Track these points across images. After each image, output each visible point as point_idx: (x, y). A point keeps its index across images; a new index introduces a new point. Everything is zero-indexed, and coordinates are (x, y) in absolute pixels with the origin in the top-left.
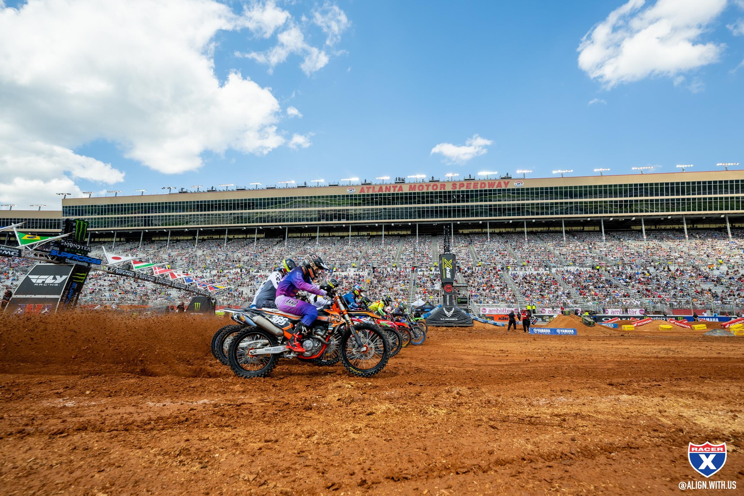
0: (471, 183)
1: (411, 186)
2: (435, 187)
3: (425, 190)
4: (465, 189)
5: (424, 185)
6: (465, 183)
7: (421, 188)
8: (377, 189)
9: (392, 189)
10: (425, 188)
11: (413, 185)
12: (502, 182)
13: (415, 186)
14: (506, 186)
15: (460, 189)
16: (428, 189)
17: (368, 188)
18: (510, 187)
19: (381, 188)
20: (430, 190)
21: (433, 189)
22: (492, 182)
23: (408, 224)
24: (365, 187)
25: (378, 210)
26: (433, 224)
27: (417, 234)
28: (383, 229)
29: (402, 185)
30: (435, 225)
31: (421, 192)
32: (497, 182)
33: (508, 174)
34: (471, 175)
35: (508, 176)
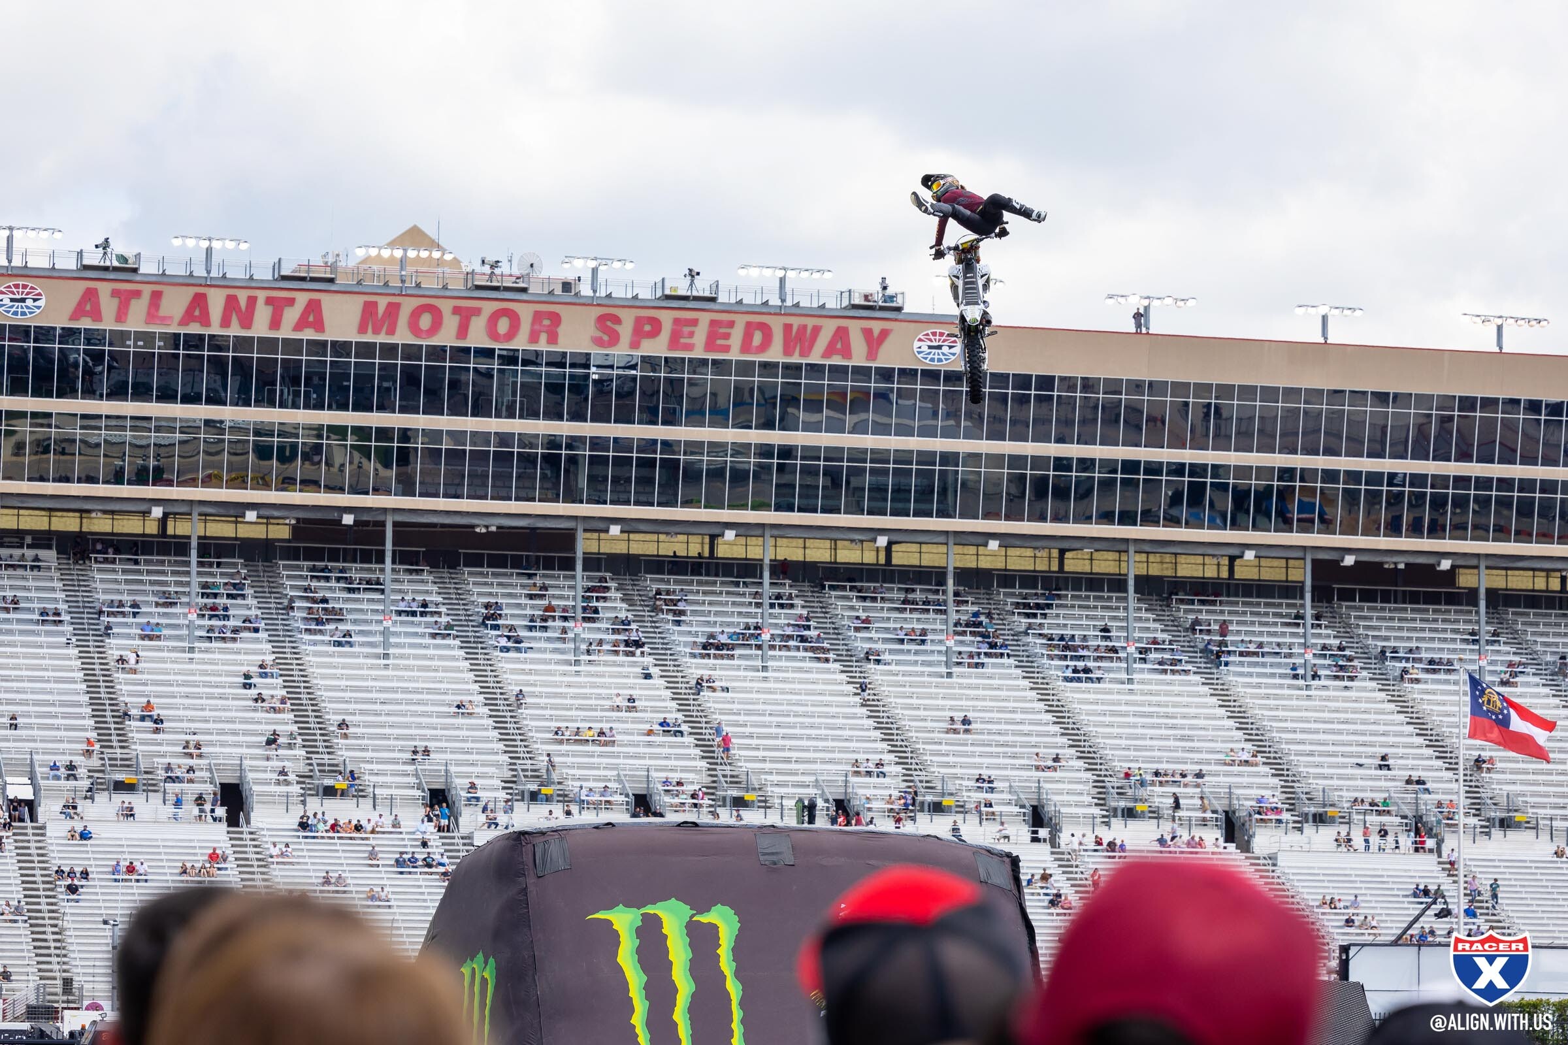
0: (695, 322)
1: (369, 309)
2: (503, 325)
3: (447, 338)
4: (663, 352)
5: (446, 307)
6: (667, 318)
7: (425, 321)
8: (175, 304)
9: (263, 314)
10: (451, 323)
11: (382, 303)
12: (855, 329)
13: (393, 309)
14: (872, 354)
15: (635, 345)
16: (463, 331)
17: (124, 299)
18: (889, 358)
19: (199, 301)
20: (477, 338)
21: (493, 334)
22: (805, 327)
23: (341, 521)
24: (104, 290)
25: (172, 430)
26: (473, 527)
27: (388, 576)
28: (194, 543)
29: (323, 297)
30: (484, 530)
31: (424, 343)
32: (829, 328)
33: (885, 288)
34: (698, 274)
35: (885, 301)
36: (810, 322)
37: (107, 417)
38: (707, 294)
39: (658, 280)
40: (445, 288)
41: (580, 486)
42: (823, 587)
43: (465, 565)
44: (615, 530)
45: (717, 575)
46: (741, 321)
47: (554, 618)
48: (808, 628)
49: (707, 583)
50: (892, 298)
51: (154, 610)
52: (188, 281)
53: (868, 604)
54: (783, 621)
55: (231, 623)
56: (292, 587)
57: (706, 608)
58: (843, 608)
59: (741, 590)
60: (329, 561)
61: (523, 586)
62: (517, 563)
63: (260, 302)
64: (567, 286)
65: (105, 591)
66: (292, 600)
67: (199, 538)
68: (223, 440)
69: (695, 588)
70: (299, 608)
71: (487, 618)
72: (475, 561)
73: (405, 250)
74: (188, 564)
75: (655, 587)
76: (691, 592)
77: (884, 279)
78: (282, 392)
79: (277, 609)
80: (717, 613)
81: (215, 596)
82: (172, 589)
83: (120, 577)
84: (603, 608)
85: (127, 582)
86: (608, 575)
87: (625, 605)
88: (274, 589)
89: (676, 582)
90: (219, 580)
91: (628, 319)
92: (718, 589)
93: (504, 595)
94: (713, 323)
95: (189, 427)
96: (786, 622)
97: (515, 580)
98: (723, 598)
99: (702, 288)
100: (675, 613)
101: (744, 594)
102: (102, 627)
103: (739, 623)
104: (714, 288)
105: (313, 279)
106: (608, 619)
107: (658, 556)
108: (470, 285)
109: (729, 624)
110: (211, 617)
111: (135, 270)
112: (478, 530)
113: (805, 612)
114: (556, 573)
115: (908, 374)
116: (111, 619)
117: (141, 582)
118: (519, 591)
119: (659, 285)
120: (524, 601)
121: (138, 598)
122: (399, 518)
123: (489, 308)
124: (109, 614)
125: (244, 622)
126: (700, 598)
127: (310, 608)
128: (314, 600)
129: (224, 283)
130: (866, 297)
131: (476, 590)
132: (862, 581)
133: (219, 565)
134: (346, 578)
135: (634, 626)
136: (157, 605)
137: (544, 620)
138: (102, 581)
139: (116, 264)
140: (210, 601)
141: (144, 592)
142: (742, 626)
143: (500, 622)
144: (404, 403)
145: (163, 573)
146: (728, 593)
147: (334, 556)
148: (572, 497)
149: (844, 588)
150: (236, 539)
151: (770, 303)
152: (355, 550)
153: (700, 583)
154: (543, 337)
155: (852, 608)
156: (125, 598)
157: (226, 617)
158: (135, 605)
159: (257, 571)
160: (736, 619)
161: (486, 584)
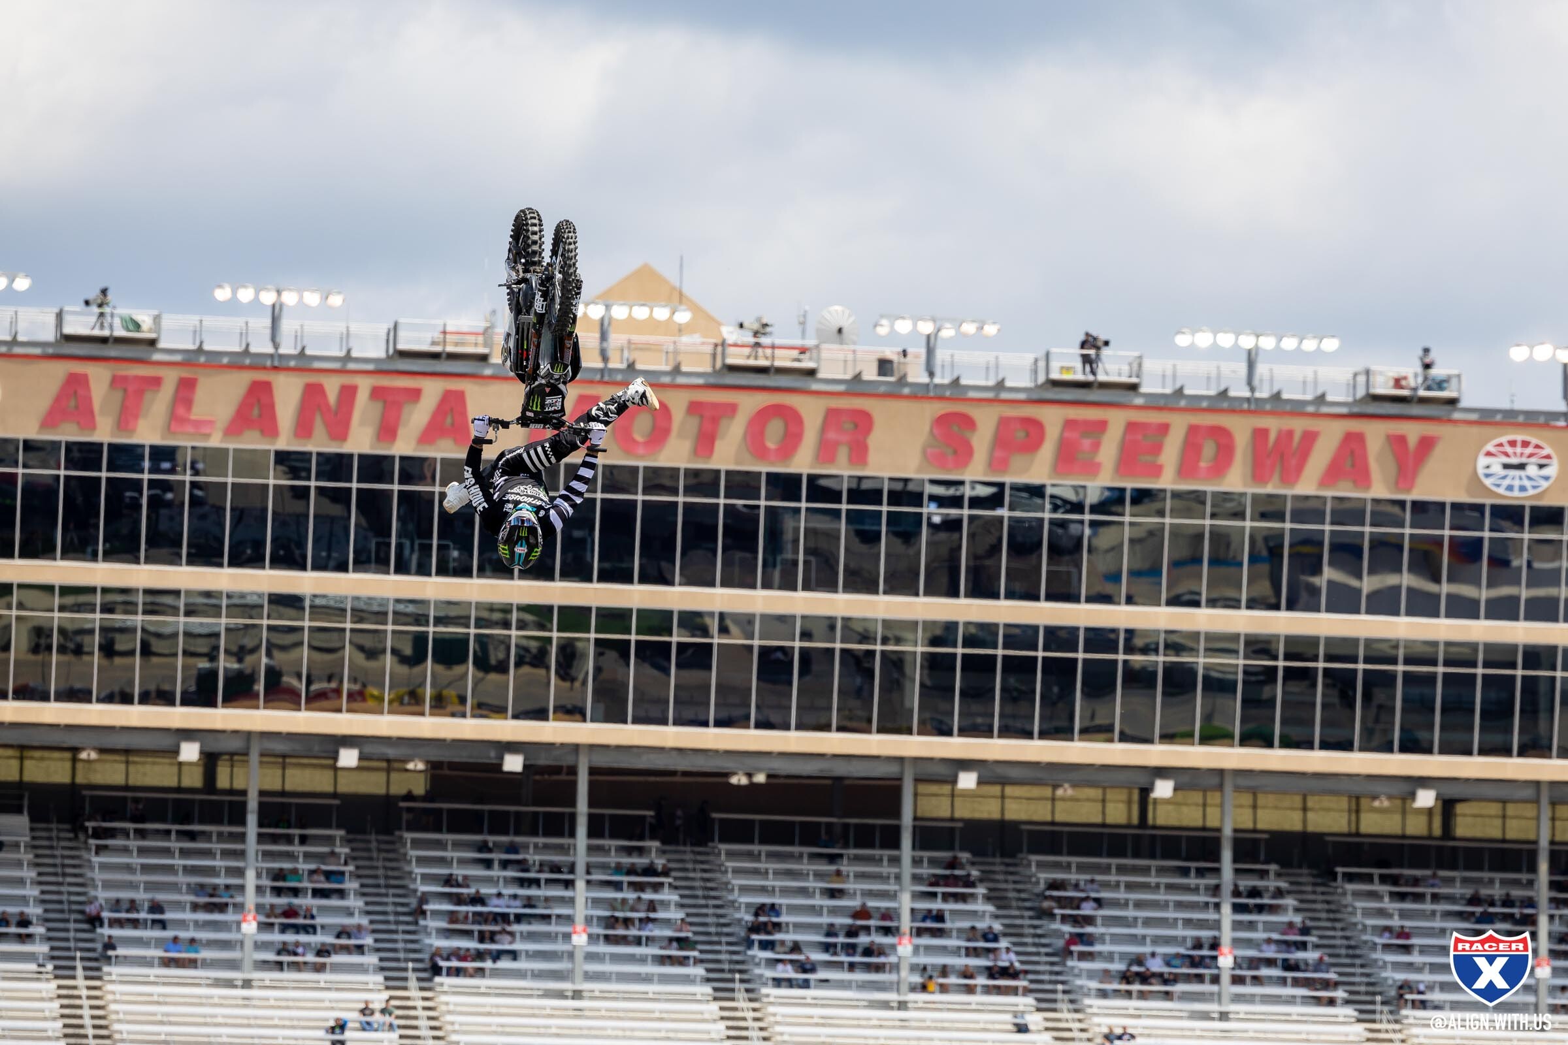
0: (1100, 426)
2: (774, 434)
3: (678, 454)
4: (1047, 478)
5: (677, 401)
6: (1053, 420)
7: (642, 427)
10: (685, 430)
12: (1375, 435)
14: (1405, 479)
15: (999, 466)
16: (706, 444)
17: (133, 393)
18: (1436, 483)
19: (260, 394)
20: (731, 454)
21: (757, 448)
22: (1290, 433)
23: (500, 765)
24: (99, 377)
25: (215, 611)
26: (727, 775)
27: (581, 857)
28: (253, 804)
29: (469, 388)
30: (744, 781)
31: (641, 464)
32: (1330, 437)
33: (1427, 366)
34: (1106, 343)
35: (1429, 388)
36: (1299, 426)
37: (105, 590)
38: (1124, 379)
39: (1041, 354)
40: (677, 370)
41: (907, 704)
42: (1334, 877)
43: (723, 840)
44: (967, 781)
45: (1153, 856)
46: (1179, 425)
47: (867, 929)
48: (1303, 946)
49: (1135, 870)
50: (1440, 384)
51: (188, 916)
52: (241, 361)
53: (1408, 906)
54: (1260, 935)
55: (319, 939)
56: (426, 878)
57: (1130, 913)
58: (1367, 913)
59: (1192, 881)
60: (492, 832)
61: (819, 876)
62: (809, 836)
63: (362, 396)
64: (884, 366)
65: (107, 885)
66: (424, 899)
67: (262, 793)
68: (301, 629)
69: (1113, 878)
70: (435, 913)
71: (755, 928)
72: (739, 833)
73: (608, 307)
74: (242, 837)
75: (1044, 876)
76: (1106, 885)
77: (1426, 351)
78: (400, 547)
79: (397, 914)
80: (1148, 922)
81: (295, 892)
82: (221, 881)
83: (136, 861)
84: (953, 912)
85: (146, 868)
86: (964, 856)
87: (990, 908)
88: (397, 881)
89: (1081, 868)
90: (303, 866)
91: (986, 422)
92: (1152, 880)
93: (785, 891)
94: (1131, 427)
95: (243, 606)
96: (1265, 936)
97: (805, 866)
98: (1161, 897)
99: (1112, 368)
100: (1076, 920)
101: (1196, 890)
102: (99, 946)
103: (1184, 938)
104: (1135, 366)
105: (452, 356)
106: (960, 930)
107: (1053, 823)
108: (719, 365)
109: (1168, 940)
110: (284, 928)
111: (152, 343)
112: (734, 780)
113: (1297, 919)
114: (877, 852)
115: (1467, 513)
116: (117, 932)
117: (170, 869)
118: (811, 883)
119: (1042, 364)
120: (818, 901)
121: (161, 897)
122: (602, 761)
123: (749, 403)
124: (115, 923)
125: (338, 936)
126: (1121, 895)
127: (452, 913)
128: (458, 900)
129: (302, 363)
130: (1398, 383)
131: (737, 882)
132: (1401, 866)
133: (304, 840)
134: (518, 862)
135: (1003, 943)
136: (195, 907)
137: (852, 932)
138: (104, 867)
139: (120, 332)
140: (283, 901)
141: (174, 887)
142: (1189, 943)
143: (778, 937)
144: (607, 565)
145: (167, 852)
146: (1170, 887)
147: (499, 825)
148: (894, 724)
149: (1369, 879)
150: (335, 795)
151: (1232, 393)
152: (536, 814)
153: (1121, 870)
154: (843, 453)
155: (1382, 913)
156: (141, 896)
157: (310, 929)
158: (156, 908)
159: (369, 850)
160: (1180, 932)
161: (756, 872)
